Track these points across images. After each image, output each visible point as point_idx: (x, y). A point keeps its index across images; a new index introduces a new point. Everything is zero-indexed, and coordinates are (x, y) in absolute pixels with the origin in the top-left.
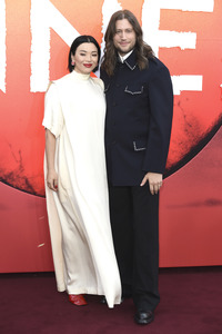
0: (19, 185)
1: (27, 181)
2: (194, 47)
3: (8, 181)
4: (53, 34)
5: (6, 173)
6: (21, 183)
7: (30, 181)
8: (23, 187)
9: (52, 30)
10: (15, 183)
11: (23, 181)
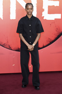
2: (59, 6)
3: (4, 46)
4: (17, 2)
5: (3, 43)
6: (8, 46)
7: (11, 46)
8: (8, 48)
10: (6, 47)
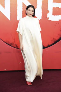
0: (14, 46)
1: (16, 45)
3: (11, 45)
4: (23, 4)
7: (17, 45)
9: (23, 3)
10: (13, 46)
11: (15, 45)
